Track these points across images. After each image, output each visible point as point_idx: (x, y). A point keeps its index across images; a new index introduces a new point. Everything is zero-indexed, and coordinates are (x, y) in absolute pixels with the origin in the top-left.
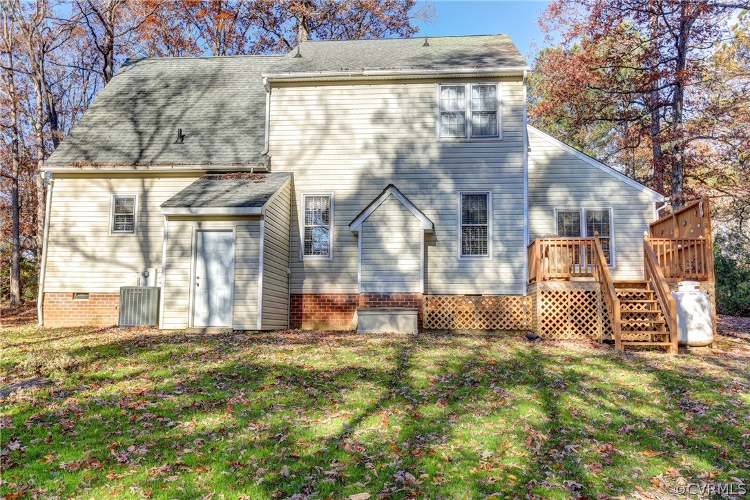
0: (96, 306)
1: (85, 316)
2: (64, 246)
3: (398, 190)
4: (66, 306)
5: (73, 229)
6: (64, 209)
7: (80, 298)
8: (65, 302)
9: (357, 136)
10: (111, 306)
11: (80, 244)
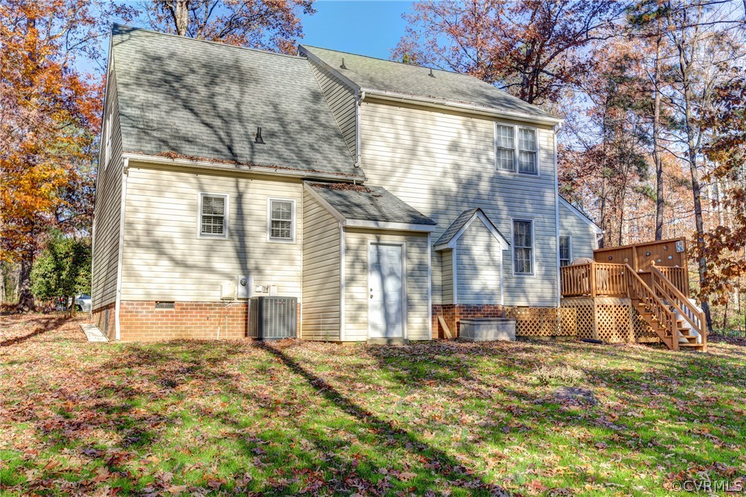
0: (184, 316)
1: (172, 327)
2: (147, 248)
3: (484, 214)
4: (147, 316)
5: (159, 228)
6: (144, 204)
7: (162, 307)
8: (147, 312)
9: (438, 160)
10: (201, 316)
11: (167, 246)
